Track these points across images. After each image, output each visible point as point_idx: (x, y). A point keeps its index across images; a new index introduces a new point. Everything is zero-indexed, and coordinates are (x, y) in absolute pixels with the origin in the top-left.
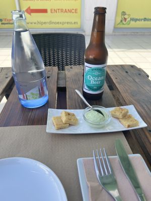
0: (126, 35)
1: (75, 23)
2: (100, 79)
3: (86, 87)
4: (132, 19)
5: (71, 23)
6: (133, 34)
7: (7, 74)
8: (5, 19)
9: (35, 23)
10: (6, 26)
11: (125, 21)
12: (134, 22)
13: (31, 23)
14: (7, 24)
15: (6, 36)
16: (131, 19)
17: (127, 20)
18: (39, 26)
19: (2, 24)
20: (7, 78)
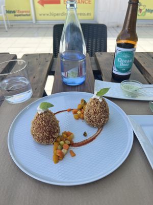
0: (141, 27)
1: (88, 14)
2: (129, 61)
3: (115, 69)
4: (148, 11)
5: (84, 14)
6: (148, 25)
7: (46, 59)
8: (19, 11)
9: (48, 15)
10: (19, 18)
11: (140, 12)
12: (149, 13)
13: (44, 15)
14: (20, 15)
15: (20, 28)
16: (146, 10)
17: (143, 11)
18: (52, 18)
19: (15, 15)
20: (47, 62)
